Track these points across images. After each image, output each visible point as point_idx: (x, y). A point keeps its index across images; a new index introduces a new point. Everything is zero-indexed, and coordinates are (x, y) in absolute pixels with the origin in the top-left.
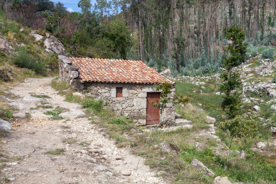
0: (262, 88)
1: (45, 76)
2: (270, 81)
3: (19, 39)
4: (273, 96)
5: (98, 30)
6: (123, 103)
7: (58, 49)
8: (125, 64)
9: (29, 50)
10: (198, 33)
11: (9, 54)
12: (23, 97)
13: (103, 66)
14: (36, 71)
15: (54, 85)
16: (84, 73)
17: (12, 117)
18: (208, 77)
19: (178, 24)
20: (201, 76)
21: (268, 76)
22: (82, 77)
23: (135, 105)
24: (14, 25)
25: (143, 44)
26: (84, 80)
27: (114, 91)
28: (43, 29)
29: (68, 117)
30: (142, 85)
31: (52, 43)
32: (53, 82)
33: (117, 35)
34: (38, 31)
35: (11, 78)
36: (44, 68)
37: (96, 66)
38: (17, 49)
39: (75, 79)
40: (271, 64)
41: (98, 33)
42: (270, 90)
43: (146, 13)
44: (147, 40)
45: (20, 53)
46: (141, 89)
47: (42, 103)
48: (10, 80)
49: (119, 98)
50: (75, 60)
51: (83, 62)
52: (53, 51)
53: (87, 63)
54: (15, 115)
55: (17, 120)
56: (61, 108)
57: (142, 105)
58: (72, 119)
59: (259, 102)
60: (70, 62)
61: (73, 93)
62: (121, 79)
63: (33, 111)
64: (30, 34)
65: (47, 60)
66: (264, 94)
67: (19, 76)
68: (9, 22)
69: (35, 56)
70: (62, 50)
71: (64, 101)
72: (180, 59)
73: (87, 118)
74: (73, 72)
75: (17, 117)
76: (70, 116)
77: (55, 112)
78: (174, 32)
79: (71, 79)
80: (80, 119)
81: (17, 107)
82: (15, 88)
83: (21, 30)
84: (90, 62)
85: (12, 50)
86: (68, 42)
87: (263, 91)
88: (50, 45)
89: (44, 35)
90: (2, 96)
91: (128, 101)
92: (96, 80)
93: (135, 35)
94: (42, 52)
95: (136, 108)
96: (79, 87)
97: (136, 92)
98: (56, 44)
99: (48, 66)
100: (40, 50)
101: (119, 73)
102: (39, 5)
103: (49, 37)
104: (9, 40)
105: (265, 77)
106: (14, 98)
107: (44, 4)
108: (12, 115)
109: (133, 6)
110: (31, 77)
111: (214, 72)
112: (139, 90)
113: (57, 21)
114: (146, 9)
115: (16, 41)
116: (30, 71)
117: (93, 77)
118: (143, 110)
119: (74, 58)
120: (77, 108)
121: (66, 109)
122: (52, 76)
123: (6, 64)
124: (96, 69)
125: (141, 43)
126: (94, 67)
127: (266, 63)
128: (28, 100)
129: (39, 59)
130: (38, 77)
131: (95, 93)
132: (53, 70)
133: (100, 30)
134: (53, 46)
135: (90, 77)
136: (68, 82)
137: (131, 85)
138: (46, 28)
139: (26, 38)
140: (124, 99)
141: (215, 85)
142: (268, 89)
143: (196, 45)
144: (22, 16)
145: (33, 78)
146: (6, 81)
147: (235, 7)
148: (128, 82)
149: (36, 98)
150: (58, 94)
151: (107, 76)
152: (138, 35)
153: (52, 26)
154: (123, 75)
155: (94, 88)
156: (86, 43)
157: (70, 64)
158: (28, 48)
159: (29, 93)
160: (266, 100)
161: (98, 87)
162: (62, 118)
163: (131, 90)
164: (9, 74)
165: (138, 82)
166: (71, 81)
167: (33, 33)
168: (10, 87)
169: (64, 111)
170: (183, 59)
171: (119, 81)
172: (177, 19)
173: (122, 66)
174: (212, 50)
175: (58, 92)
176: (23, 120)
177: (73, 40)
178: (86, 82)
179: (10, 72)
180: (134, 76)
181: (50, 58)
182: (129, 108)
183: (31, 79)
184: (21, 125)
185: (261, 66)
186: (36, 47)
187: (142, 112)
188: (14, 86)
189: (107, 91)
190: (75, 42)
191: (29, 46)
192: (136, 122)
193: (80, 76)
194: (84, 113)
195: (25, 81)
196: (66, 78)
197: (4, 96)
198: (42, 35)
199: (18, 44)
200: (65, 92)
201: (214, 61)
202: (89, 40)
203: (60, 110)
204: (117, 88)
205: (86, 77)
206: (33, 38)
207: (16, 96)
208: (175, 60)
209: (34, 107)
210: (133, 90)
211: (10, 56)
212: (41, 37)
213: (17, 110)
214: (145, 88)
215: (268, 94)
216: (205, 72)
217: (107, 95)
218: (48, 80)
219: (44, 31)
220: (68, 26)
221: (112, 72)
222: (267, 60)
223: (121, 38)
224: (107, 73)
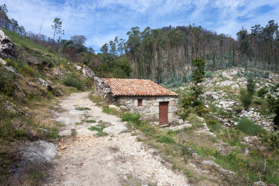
0: (208, 95)
1: (83, 91)
2: (213, 90)
3: (67, 68)
4: (216, 99)
5: (114, 63)
6: (143, 111)
7: (91, 75)
8: (140, 82)
9: (73, 75)
10: (168, 64)
11: (61, 78)
12: (69, 111)
13: (126, 84)
14: (78, 88)
15: (91, 98)
16: (114, 89)
17: (58, 137)
18: (176, 89)
19: (157, 59)
20: (172, 88)
21: (211, 88)
22: (113, 92)
23: (151, 112)
24: (64, 61)
25: (138, 71)
26: (115, 94)
27: (136, 102)
28: (81, 62)
29: (112, 133)
30: (156, 97)
31: (87, 71)
32: (90, 96)
33: (125, 66)
34: (79, 64)
35: (61, 93)
36: (83, 86)
37: (121, 84)
38: (66, 75)
39: (108, 94)
40: (211, 81)
41: (114, 64)
42: (213, 96)
43: (139, 54)
44: (140, 69)
45: (67, 77)
46: (155, 100)
47: (85, 117)
48: (60, 95)
49: (140, 107)
50: (106, 80)
51: (111, 81)
52: (87, 75)
53: (114, 82)
54: (61, 134)
55: (62, 140)
56: (104, 122)
57: (156, 111)
58: (116, 135)
59: (208, 103)
60: (103, 82)
61: (109, 106)
62: (141, 93)
63: (78, 126)
64: (74, 66)
65: (85, 81)
66: (210, 98)
67: (67, 92)
68: (61, 59)
69: (77, 79)
70: (93, 75)
71: (102, 112)
72: (159, 79)
73: (130, 133)
74: (107, 88)
75: (63, 136)
76: (114, 132)
77: (99, 127)
78: (156, 64)
79: (105, 94)
80: (124, 134)
81: (63, 122)
82: (64, 101)
83: (68, 63)
84: (116, 81)
85: (62, 75)
86: (97, 70)
87: (209, 96)
88: (86, 72)
89: (82, 66)
90: (51, 110)
91: (146, 109)
92: (123, 94)
93: (133, 66)
94: (81, 77)
95: (152, 113)
96: (112, 99)
97: (152, 102)
98: (89, 72)
99: (85, 84)
100: (80, 75)
101: (138, 88)
102: (79, 49)
103: (85, 67)
104: (61, 69)
105: (209, 88)
106: (62, 111)
107: (81, 48)
108: (58, 135)
109: (131, 50)
110: (75, 92)
111: (179, 86)
112: (154, 101)
113: (89, 58)
114: (139, 51)
115: (65, 70)
116: (74, 88)
117: (121, 92)
118: (157, 115)
119: (105, 79)
120: (118, 121)
121: (108, 123)
122: (88, 91)
123: (58, 84)
124: (121, 86)
125: (137, 70)
126: (120, 85)
127: (208, 80)
128: (73, 113)
129: (79, 81)
130: (79, 92)
131: (123, 104)
132: (88, 87)
133: (115, 63)
134: (88, 73)
135: (119, 92)
136: (103, 96)
137: (149, 97)
138: (83, 62)
139: (71, 68)
140: (144, 107)
141: (181, 94)
142: (212, 95)
143: (168, 71)
144: (68, 55)
145: (76, 92)
146: (57, 96)
147: (188, 50)
148: (146, 95)
149: (80, 111)
150: (96, 105)
151: (131, 91)
152: (135, 66)
153: (87, 60)
154: (141, 90)
155: (122, 101)
156: (107, 70)
157: (103, 83)
158: (73, 74)
159: (74, 106)
160: (212, 102)
161: (125, 99)
162: (106, 134)
163: (148, 101)
164: (60, 91)
165: (153, 95)
166: (105, 95)
167: (75, 65)
168: (60, 100)
169: (107, 125)
170: (161, 79)
171: (140, 94)
172: (156, 57)
173: (138, 84)
174: (177, 73)
175: (95, 104)
176: (69, 139)
177: (99, 68)
178: (116, 96)
179: (61, 89)
180: (149, 90)
181: (86, 80)
182: (147, 114)
183: (75, 94)
184: (67, 147)
185: (206, 82)
186: (77, 74)
187: (157, 116)
188: (63, 99)
189: (131, 102)
190: (100, 70)
191: (73, 73)
192: (152, 124)
193: (111, 91)
194: (126, 128)
195: (71, 95)
196: (101, 93)
197: (53, 110)
198: (81, 66)
199: (67, 71)
200: (101, 104)
201: (179, 80)
202: (108, 69)
203: (104, 125)
204: (138, 100)
205: (116, 93)
206: (76, 68)
207: (64, 110)
208: (156, 79)
209: (79, 121)
210: (150, 101)
211: (62, 79)
212: (80, 67)
213: (63, 126)
214: (157, 99)
215: (212, 98)
216: (174, 86)
217: (132, 105)
218: (86, 94)
219: (82, 64)
220: (96, 61)
221: (133, 88)
222: (209, 78)
223: (127, 68)
224: (130, 89)
